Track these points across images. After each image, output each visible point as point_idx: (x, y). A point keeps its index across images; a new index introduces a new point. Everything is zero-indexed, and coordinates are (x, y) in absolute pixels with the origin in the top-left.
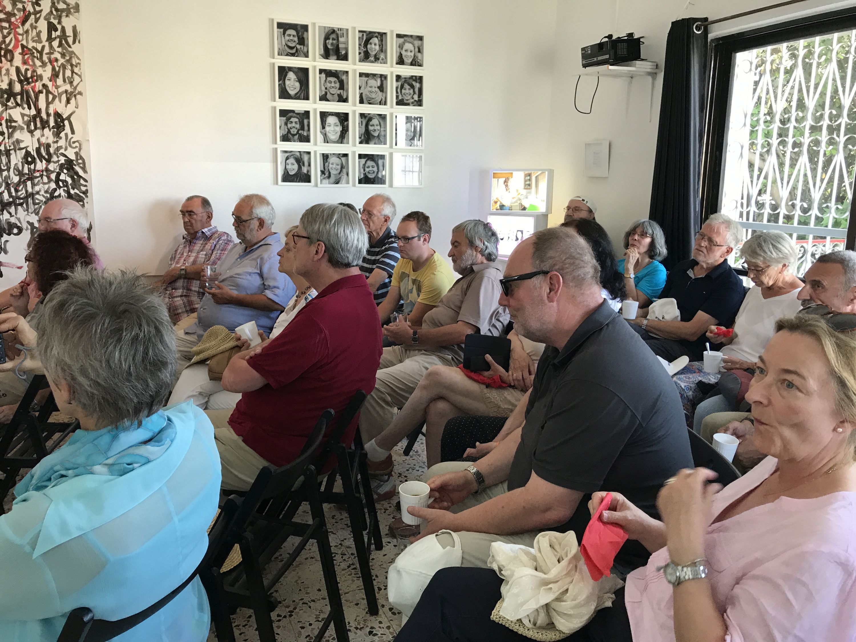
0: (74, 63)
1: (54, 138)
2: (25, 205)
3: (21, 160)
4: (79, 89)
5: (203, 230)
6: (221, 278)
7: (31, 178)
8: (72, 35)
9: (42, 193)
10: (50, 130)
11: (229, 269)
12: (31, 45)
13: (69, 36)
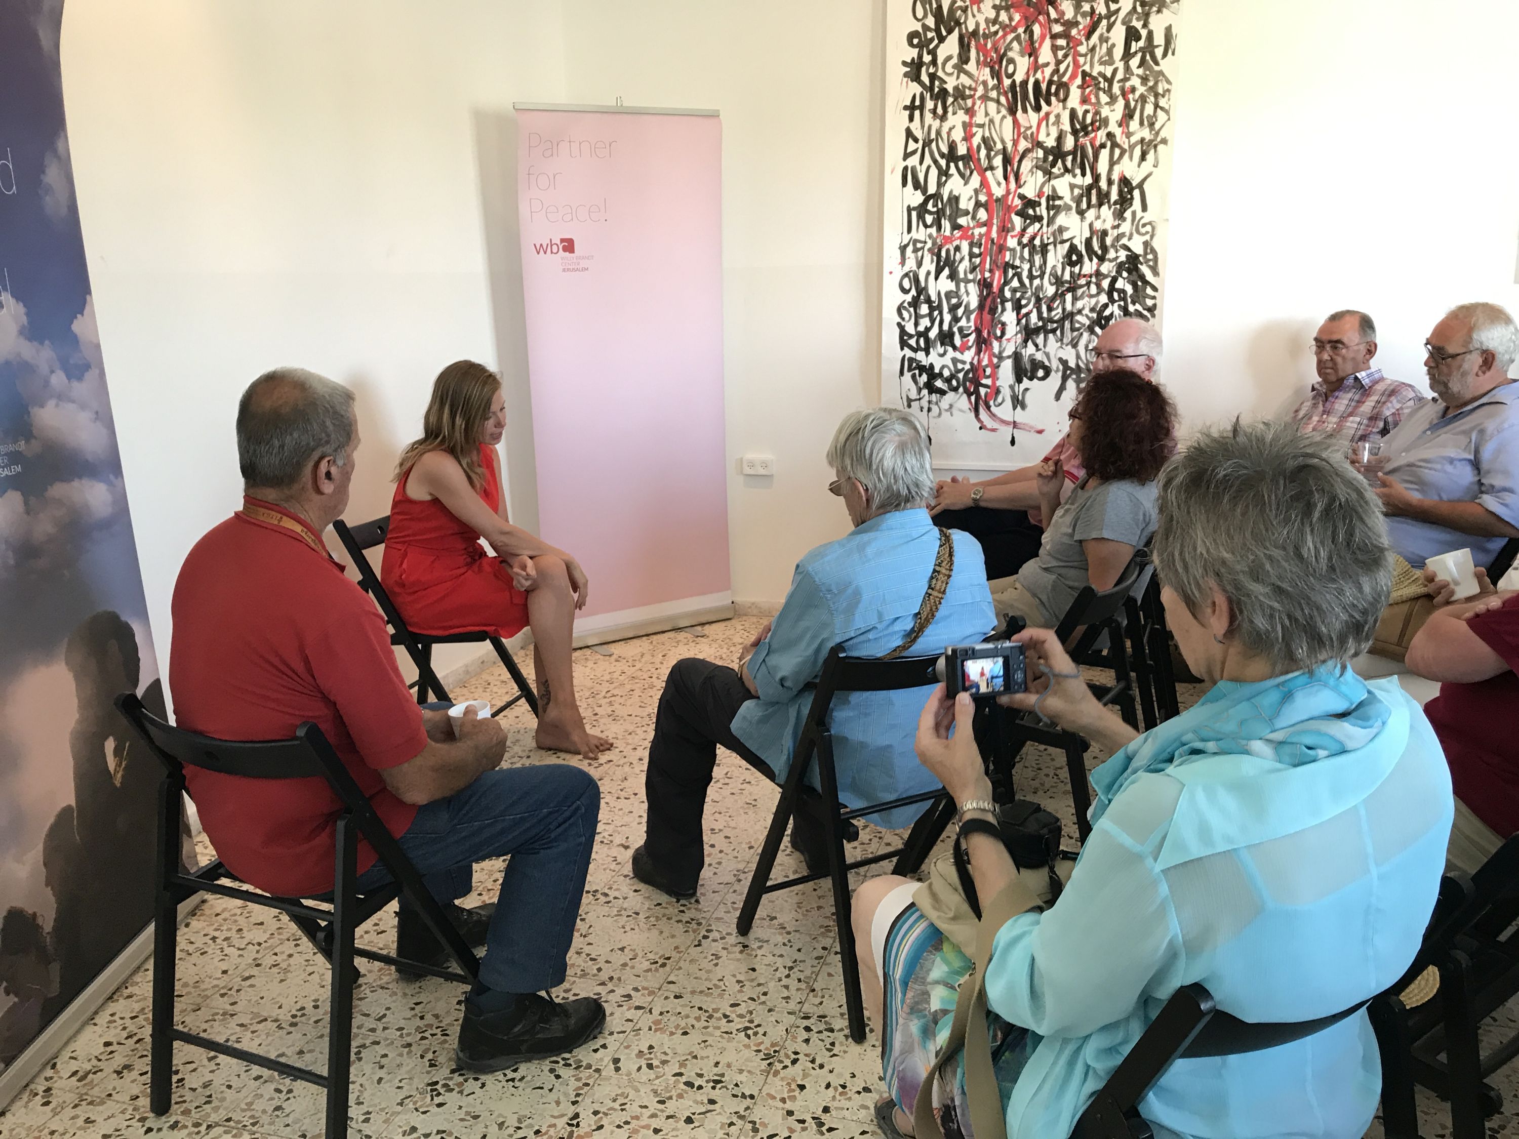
0: (1160, 91)
1: (1115, 220)
2: (1058, 332)
3: (1061, 260)
4: (1163, 134)
5: (1357, 374)
6: (1390, 466)
7: (1073, 289)
8: (1163, 43)
9: (1086, 311)
10: (1110, 208)
11: (1407, 450)
12: (1097, 69)
13: (1157, 46)
